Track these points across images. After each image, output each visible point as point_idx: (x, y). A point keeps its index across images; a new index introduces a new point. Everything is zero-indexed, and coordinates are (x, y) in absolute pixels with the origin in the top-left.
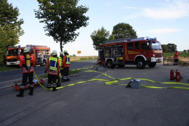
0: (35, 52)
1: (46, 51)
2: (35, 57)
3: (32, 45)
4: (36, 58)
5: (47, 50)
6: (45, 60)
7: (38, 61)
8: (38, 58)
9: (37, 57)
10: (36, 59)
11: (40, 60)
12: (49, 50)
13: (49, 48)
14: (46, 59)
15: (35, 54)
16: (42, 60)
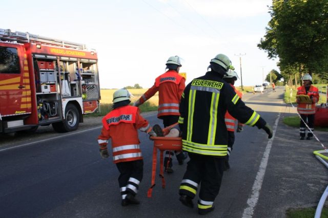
0: (26, 68)
1: (81, 66)
2: (29, 93)
3: (13, 31)
4: (32, 96)
5: (86, 61)
6: (76, 103)
7: (42, 111)
8: (46, 96)
9: (39, 90)
10: (32, 102)
11: (52, 104)
12: (92, 64)
13: (95, 54)
14: (80, 100)
15: (30, 78)
16: (65, 103)
